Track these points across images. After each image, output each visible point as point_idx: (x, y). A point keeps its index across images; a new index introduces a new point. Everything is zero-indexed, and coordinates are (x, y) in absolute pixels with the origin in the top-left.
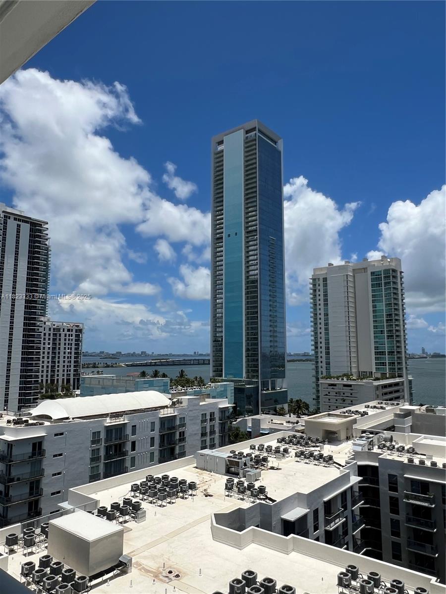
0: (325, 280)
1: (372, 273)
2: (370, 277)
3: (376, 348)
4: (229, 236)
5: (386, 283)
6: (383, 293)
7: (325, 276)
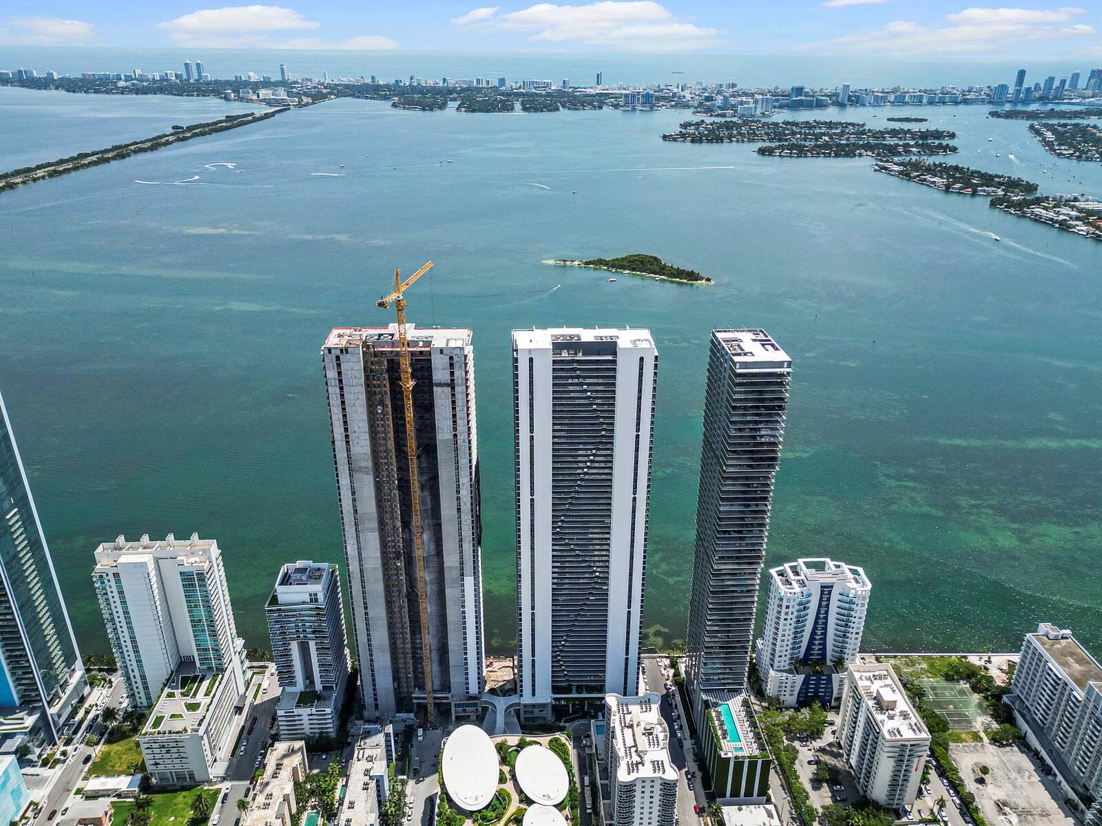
1: (182, 573)
2: (179, 577)
3: (197, 645)
5: (201, 585)
6: (199, 593)
7: (116, 570)
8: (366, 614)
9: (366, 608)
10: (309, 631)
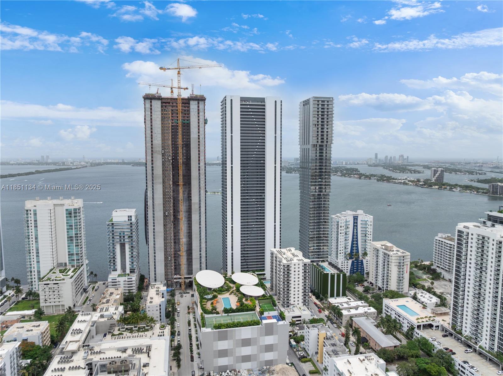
0: (35, 211)
1: (67, 210)
2: (65, 212)
3: (69, 252)
5: (75, 216)
6: (73, 221)
7: (35, 208)
8: (154, 229)
9: (154, 226)
10: (126, 237)
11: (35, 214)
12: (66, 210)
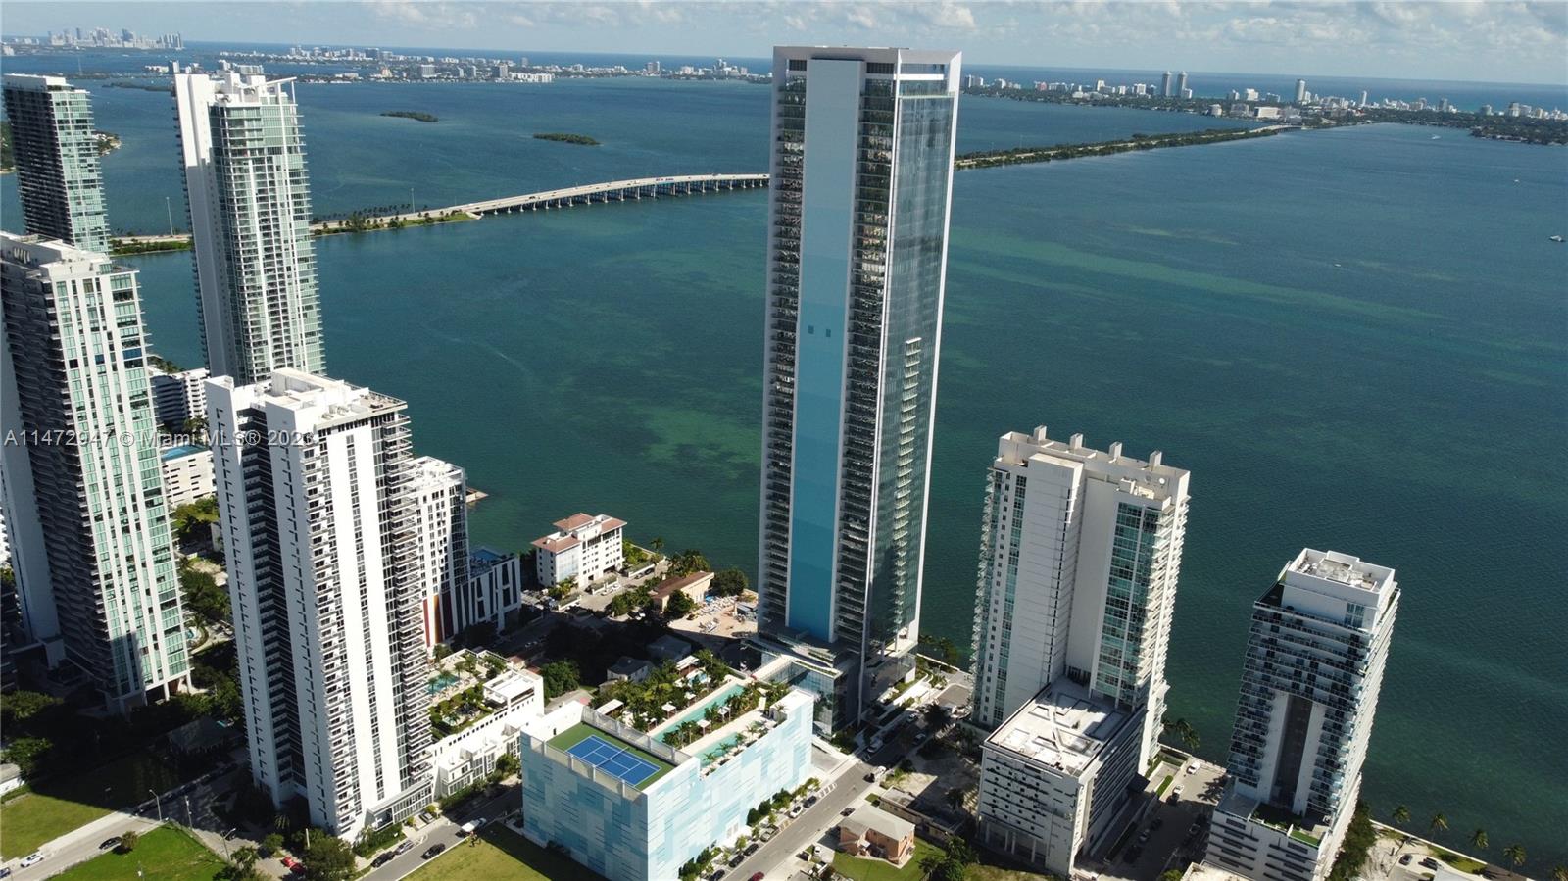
0: (1022, 481)
1: (1123, 506)
4: (811, 330)
7: (1023, 472)
10: (1320, 679)
11: (1021, 492)
12: (1120, 505)
